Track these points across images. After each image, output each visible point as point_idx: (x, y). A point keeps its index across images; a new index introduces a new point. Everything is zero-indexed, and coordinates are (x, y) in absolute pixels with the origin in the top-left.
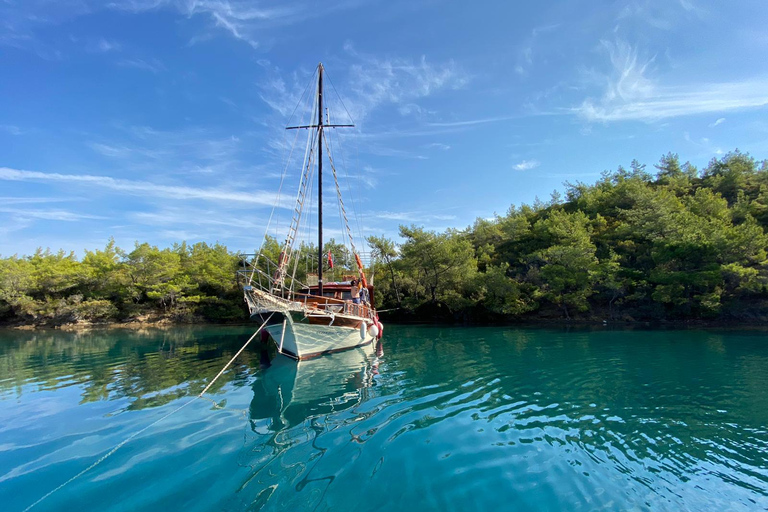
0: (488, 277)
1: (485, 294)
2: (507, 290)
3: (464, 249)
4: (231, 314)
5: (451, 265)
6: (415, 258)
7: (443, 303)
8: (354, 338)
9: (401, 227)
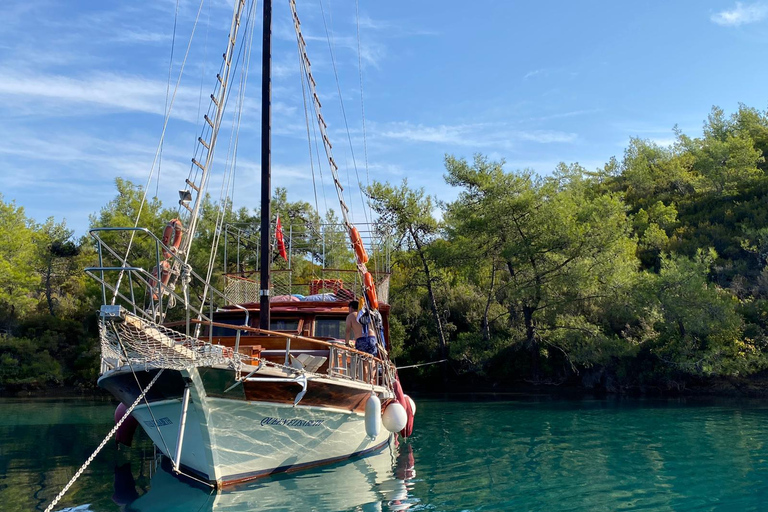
0: (667, 285)
1: (657, 327)
2: (712, 317)
3: (605, 214)
4: (32, 373)
5: (574, 255)
6: (485, 236)
7: (555, 350)
8: (351, 435)
9: (449, 162)
